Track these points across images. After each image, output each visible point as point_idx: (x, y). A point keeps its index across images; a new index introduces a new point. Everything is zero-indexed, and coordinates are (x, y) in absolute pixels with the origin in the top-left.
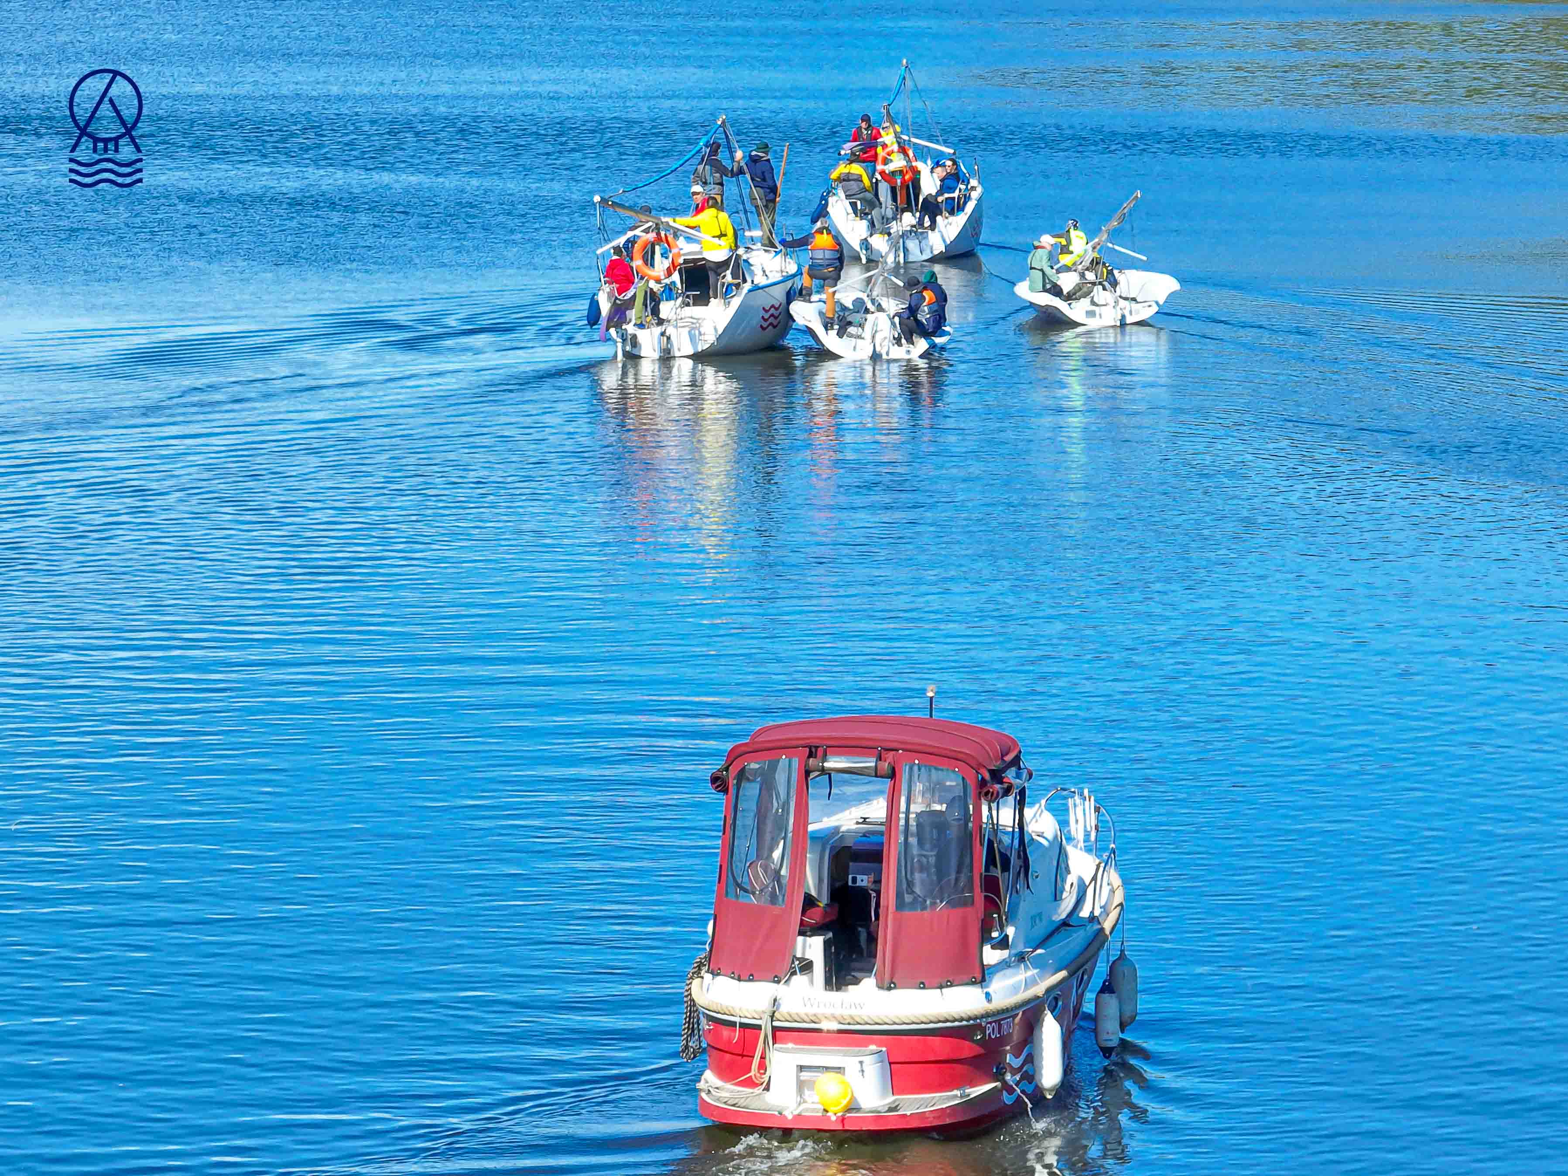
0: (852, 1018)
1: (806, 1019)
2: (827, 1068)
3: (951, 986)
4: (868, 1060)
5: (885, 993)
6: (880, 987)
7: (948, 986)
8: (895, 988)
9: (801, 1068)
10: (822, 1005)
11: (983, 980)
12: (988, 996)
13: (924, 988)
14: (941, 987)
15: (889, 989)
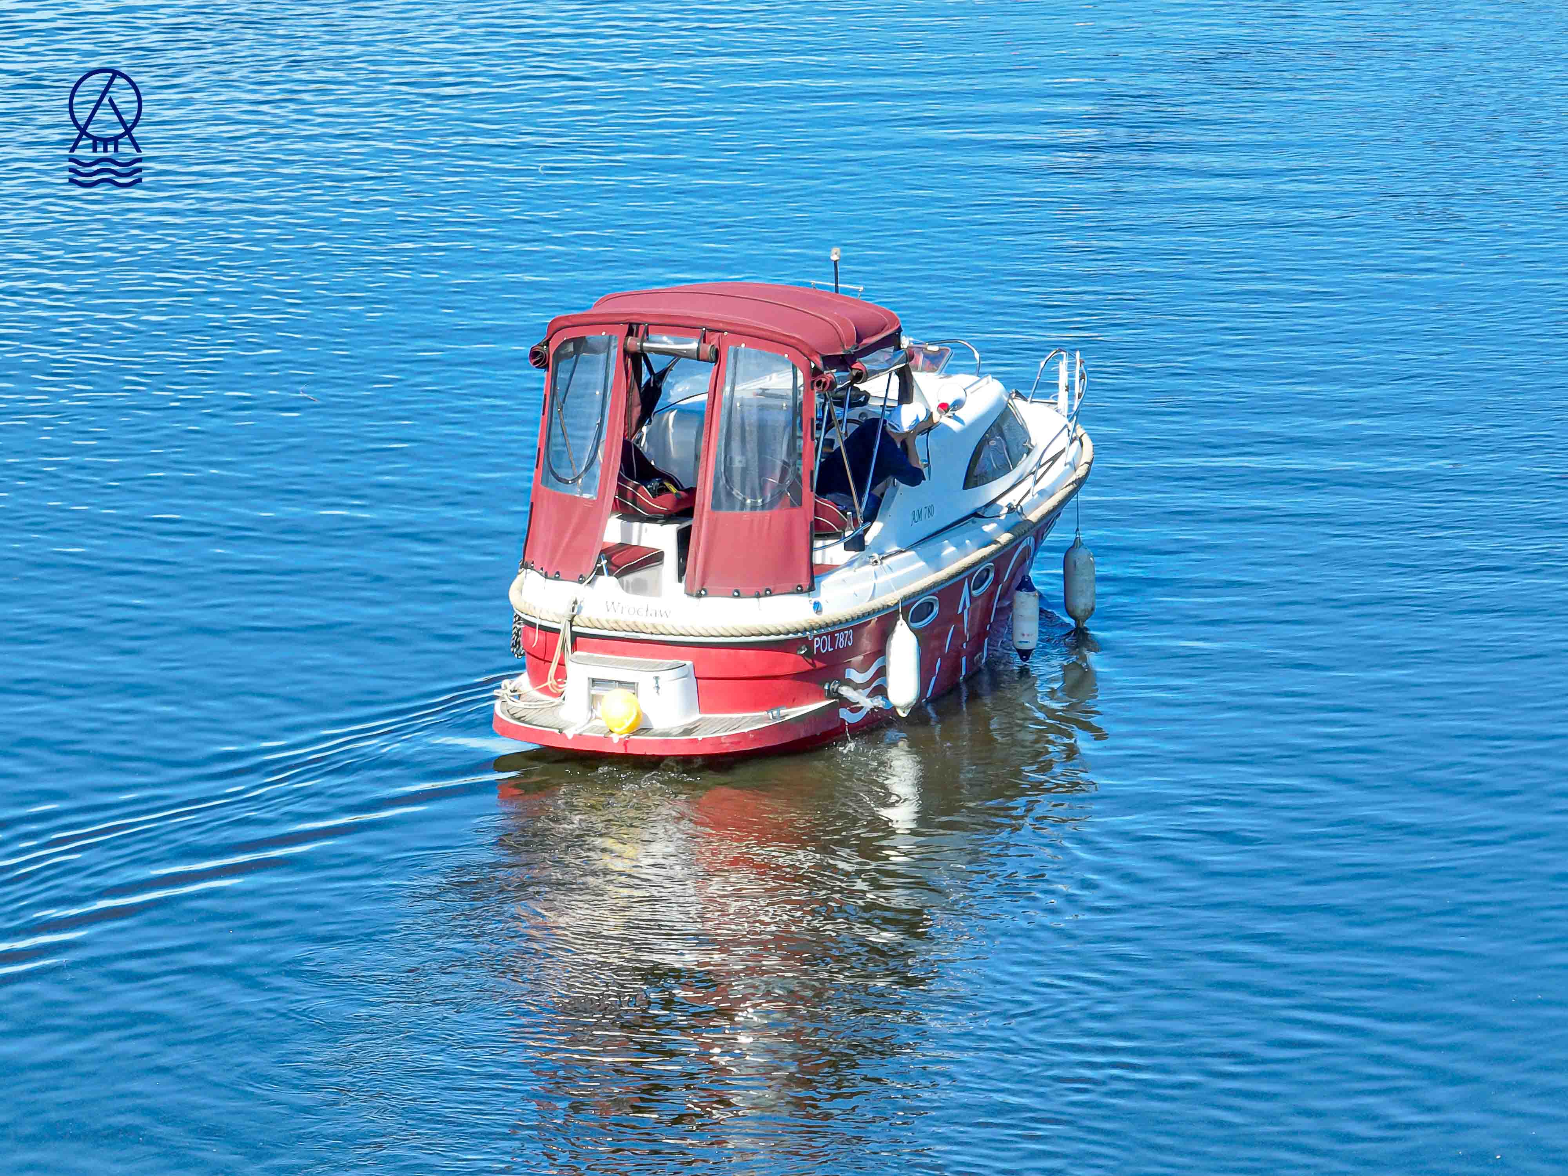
0: (655, 627)
1: (607, 626)
2: (620, 683)
3: (771, 595)
4: (667, 677)
5: (694, 600)
6: (689, 594)
7: (766, 595)
8: (706, 595)
9: (594, 682)
10: (625, 611)
11: (812, 588)
12: (817, 607)
13: (738, 596)
14: (758, 596)
15: (699, 596)
